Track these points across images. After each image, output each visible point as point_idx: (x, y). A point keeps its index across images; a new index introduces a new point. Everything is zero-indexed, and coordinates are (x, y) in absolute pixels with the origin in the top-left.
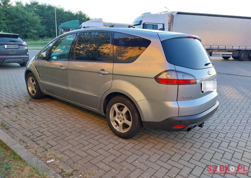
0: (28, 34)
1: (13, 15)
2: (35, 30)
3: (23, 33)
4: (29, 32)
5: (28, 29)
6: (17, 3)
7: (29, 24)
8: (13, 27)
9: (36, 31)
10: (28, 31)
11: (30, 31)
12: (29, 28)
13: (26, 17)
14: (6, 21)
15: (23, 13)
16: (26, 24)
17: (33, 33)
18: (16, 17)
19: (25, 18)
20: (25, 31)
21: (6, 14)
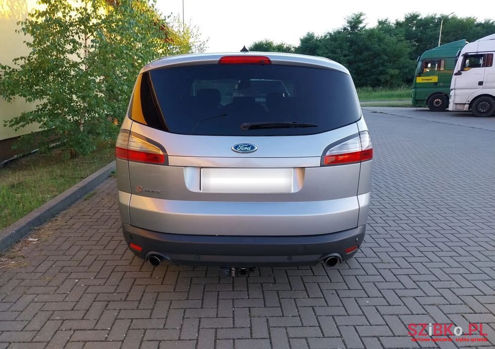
0: (382, 78)
1: (362, 46)
2: (394, 70)
3: (373, 77)
4: (384, 74)
5: (382, 68)
6: (380, 23)
7: (386, 58)
8: (359, 67)
9: (397, 72)
10: (382, 73)
11: (386, 71)
12: (385, 66)
13: (383, 46)
14: (348, 58)
15: (380, 40)
16: (382, 59)
17: (392, 76)
18: (367, 49)
19: (383, 49)
20: (377, 73)
21: (351, 46)
